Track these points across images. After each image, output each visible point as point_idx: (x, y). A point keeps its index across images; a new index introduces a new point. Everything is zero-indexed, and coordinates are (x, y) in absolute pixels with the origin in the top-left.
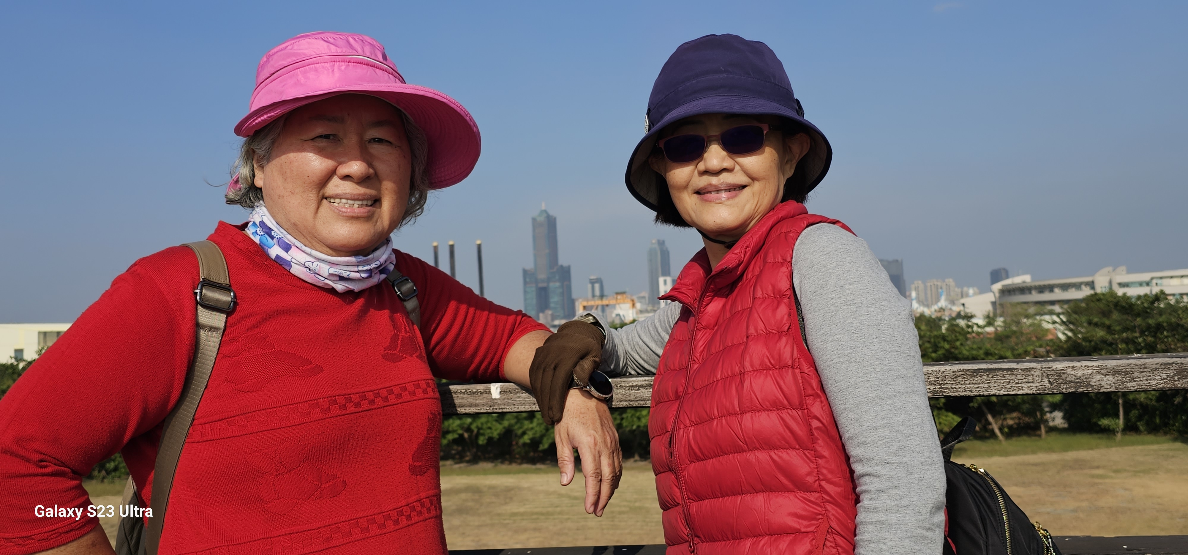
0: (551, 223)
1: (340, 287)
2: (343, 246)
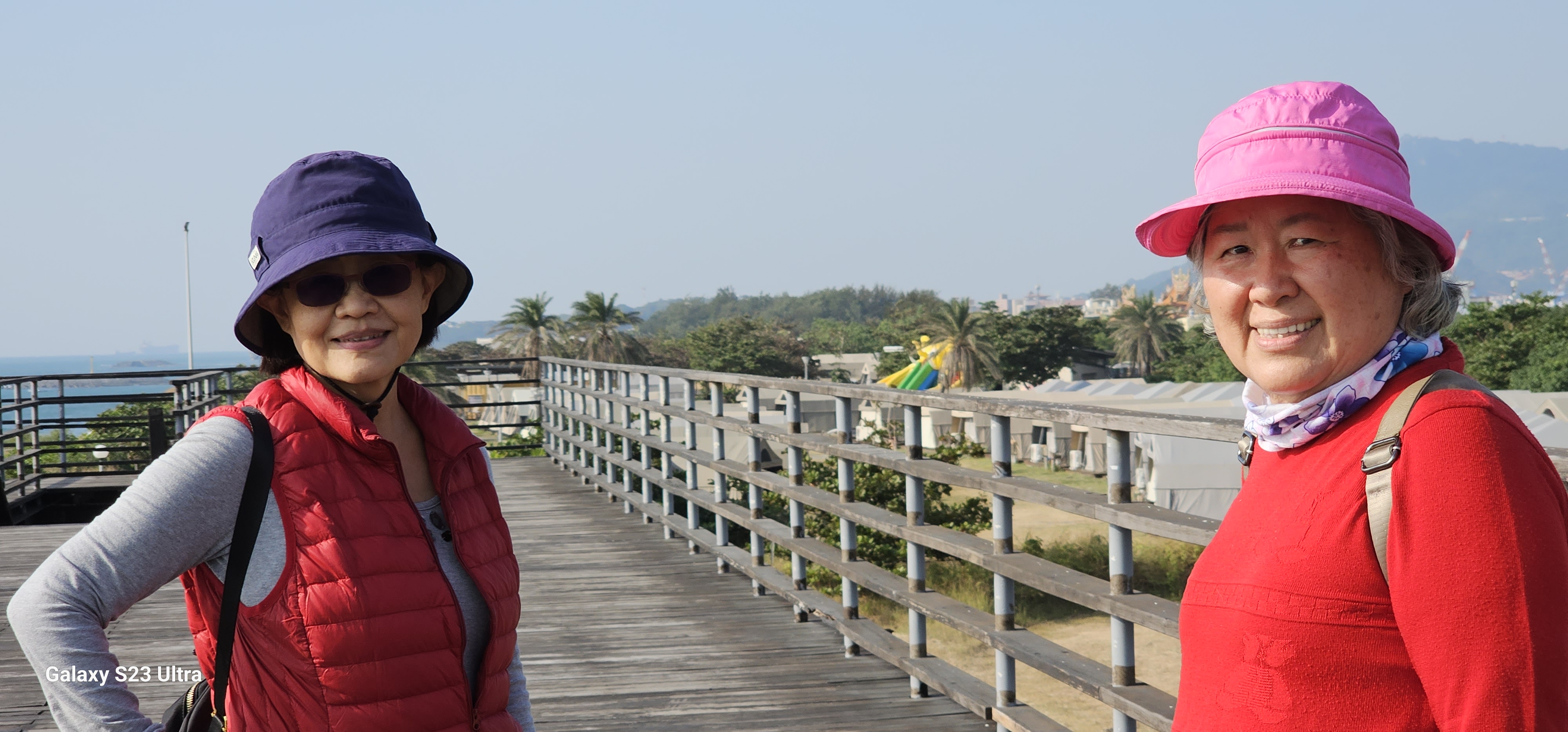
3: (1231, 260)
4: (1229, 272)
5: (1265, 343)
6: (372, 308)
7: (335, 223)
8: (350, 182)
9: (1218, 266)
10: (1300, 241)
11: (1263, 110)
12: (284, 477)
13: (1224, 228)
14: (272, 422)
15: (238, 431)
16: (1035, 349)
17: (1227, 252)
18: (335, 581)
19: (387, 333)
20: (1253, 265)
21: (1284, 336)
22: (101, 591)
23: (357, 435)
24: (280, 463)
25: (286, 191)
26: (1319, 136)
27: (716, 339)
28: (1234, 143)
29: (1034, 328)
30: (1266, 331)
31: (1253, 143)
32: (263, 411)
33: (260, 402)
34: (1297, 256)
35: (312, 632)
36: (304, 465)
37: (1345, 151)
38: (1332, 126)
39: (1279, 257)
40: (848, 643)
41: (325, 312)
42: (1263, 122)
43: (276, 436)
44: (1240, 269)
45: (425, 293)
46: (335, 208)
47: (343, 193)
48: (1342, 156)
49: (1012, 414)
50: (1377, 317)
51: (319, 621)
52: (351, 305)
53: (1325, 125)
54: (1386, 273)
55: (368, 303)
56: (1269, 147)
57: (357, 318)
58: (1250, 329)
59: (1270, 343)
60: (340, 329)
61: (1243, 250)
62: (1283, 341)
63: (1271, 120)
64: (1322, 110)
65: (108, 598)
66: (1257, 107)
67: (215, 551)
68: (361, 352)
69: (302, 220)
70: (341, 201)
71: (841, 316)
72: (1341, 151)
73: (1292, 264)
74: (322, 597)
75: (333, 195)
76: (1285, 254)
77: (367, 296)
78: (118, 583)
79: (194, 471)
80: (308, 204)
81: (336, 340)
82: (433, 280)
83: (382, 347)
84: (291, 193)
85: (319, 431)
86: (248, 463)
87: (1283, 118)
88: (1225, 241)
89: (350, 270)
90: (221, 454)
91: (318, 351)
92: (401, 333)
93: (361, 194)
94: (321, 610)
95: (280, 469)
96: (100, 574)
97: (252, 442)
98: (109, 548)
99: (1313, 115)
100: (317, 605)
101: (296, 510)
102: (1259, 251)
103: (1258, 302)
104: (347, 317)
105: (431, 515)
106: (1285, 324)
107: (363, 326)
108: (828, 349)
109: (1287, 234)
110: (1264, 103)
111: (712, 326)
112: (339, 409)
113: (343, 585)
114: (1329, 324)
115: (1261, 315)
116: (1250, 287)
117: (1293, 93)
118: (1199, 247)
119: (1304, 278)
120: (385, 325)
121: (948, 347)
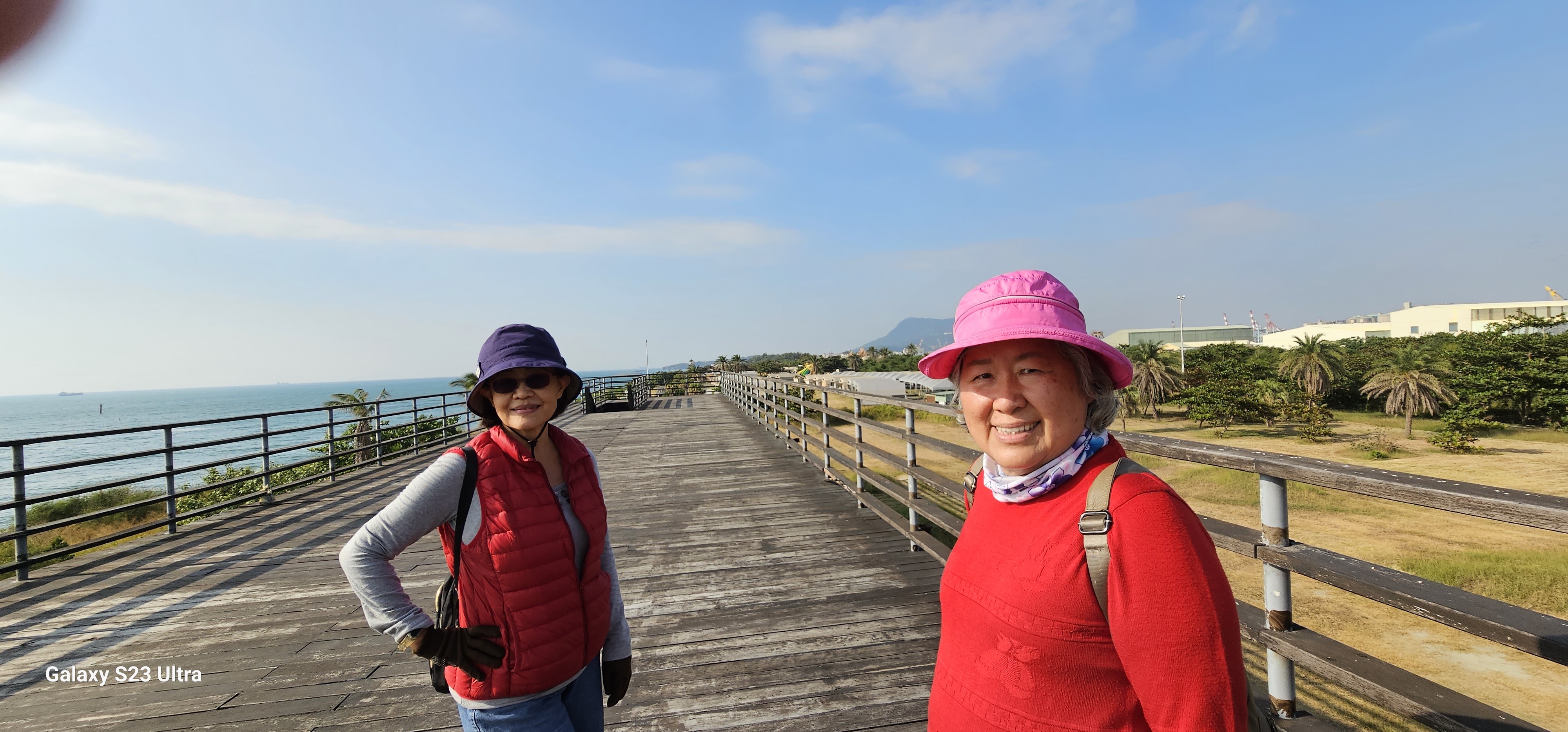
3: (980, 382)
4: (979, 390)
5: (1003, 437)
6: (530, 394)
7: (513, 354)
8: (521, 336)
9: (971, 386)
10: (1026, 371)
11: (999, 286)
12: (482, 481)
13: (975, 362)
14: (479, 454)
15: (458, 460)
16: (831, 365)
17: (977, 377)
18: (505, 532)
19: (538, 406)
20: (995, 386)
21: (1016, 433)
22: (385, 544)
23: (521, 459)
24: (481, 475)
25: (493, 340)
26: (1038, 302)
27: (763, 364)
28: (981, 307)
29: (831, 361)
30: (1004, 429)
31: (995, 307)
32: (475, 448)
33: (475, 445)
34: (1025, 380)
35: (495, 558)
36: (492, 475)
37: (1056, 311)
38: (1045, 296)
39: (1013, 381)
40: (788, 445)
41: (508, 396)
42: (1000, 294)
43: (480, 461)
44: (986, 388)
45: (561, 389)
46: (514, 347)
47: (519, 341)
48: (1054, 314)
49: (828, 392)
50: (1076, 421)
51: (497, 552)
52: (520, 393)
53: (1041, 295)
54: (1081, 391)
55: (528, 392)
56: (1006, 309)
57: (524, 399)
58: (991, 426)
59: (1006, 437)
60: (515, 404)
61: (987, 376)
62: (1015, 436)
63: (1006, 292)
64: (1037, 286)
65: (389, 547)
66: (995, 285)
67: (450, 517)
68: (524, 415)
69: (498, 353)
70: (517, 344)
71: (789, 359)
72: (1053, 311)
73: (1022, 386)
74: (498, 540)
75: (513, 342)
76: (1017, 379)
77: (528, 388)
78: (394, 540)
79: (433, 481)
80: (501, 347)
81: (513, 410)
82: (565, 383)
83: (535, 413)
84: (494, 342)
85: (503, 457)
86: (463, 475)
87: (1013, 291)
88: (977, 371)
89: (520, 375)
90: (448, 473)
91: (505, 415)
92: (545, 407)
93: (527, 342)
94: (498, 548)
95: (480, 477)
96: (384, 536)
97: (465, 466)
98: (389, 523)
99: (1032, 288)
100: (496, 545)
101: (487, 498)
102: (999, 377)
103: (999, 411)
104: (518, 398)
105: (561, 492)
106: (1017, 425)
107: (526, 403)
108: (787, 366)
109: (1019, 366)
110: (999, 282)
111: (762, 361)
112: (512, 445)
113: (509, 533)
114: (1047, 424)
115: (998, 418)
116: (994, 399)
117: (1017, 276)
118: (958, 375)
119: (1031, 396)
120: (538, 402)
121: (812, 365)
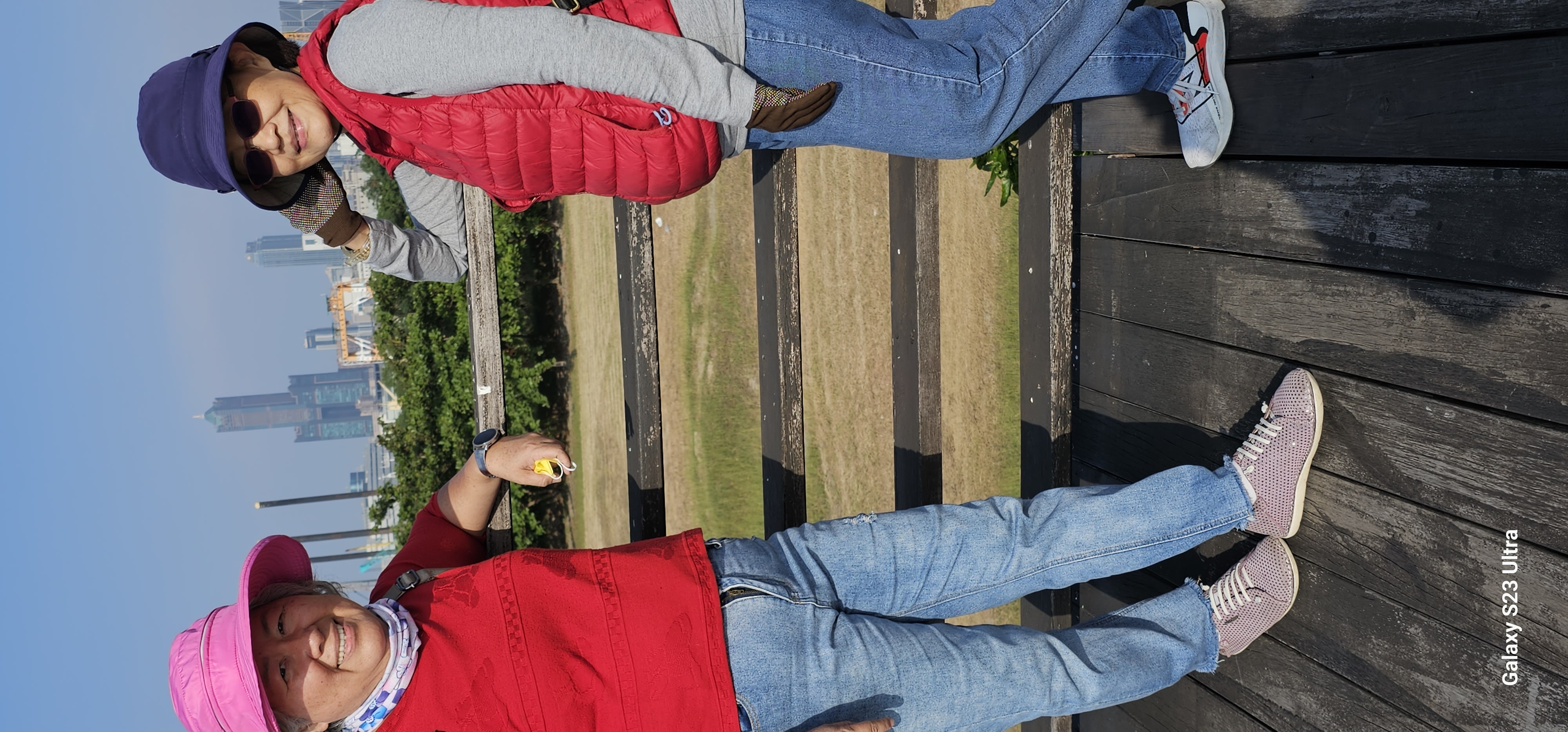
0: (225, 405)
1: (417, 644)
2: (382, 644)
